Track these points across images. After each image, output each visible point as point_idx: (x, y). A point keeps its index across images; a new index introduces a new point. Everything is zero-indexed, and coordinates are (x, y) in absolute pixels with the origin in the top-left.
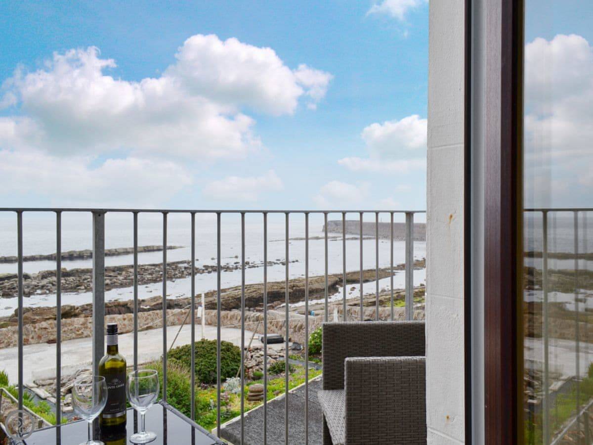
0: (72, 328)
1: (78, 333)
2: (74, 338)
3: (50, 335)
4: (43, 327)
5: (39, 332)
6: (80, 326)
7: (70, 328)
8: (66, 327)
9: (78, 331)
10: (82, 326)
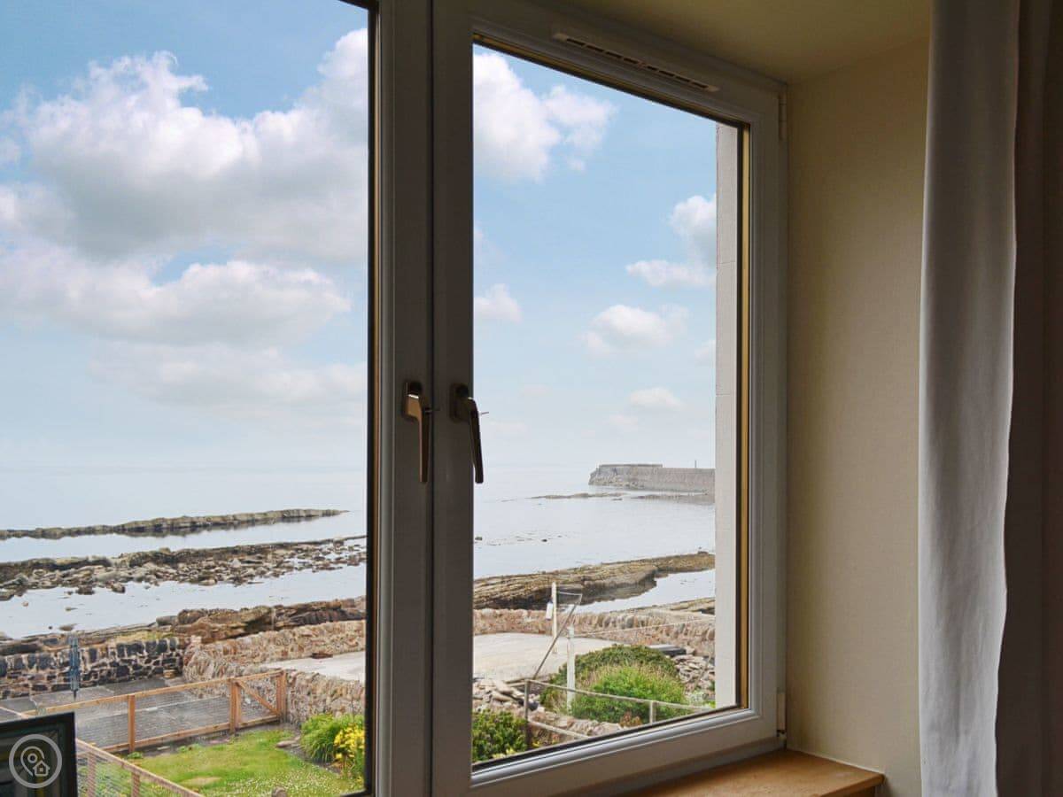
0: (344, 635)
1: (351, 644)
2: (346, 652)
3: (314, 646)
4: (305, 633)
5: (300, 641)
6: (353, 634)
7: (340, 635)
8: (335, 634)
9: (351, 640)
10: (357, 634)
